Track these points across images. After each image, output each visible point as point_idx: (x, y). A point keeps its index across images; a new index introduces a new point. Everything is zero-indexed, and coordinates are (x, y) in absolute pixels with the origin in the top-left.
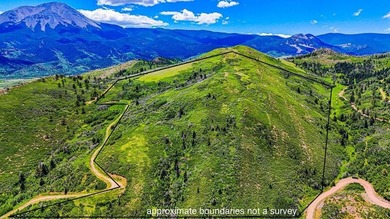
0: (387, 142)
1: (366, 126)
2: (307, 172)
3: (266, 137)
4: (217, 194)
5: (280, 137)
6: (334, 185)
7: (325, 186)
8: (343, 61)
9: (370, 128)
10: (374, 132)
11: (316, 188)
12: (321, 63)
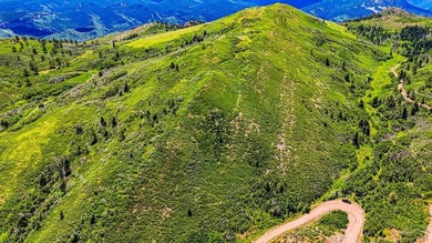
0: (423, 143)
1: (405, 116)
2: (268, 189)
3: (218, 130)
4: (87, 223)
5: (242, 131)
6: (308, 211)
7: (294, 211)
8: (414, 25)
9: (409, 119)
10: (412, 125)
11: (276, 215)
12: (385, 26)
